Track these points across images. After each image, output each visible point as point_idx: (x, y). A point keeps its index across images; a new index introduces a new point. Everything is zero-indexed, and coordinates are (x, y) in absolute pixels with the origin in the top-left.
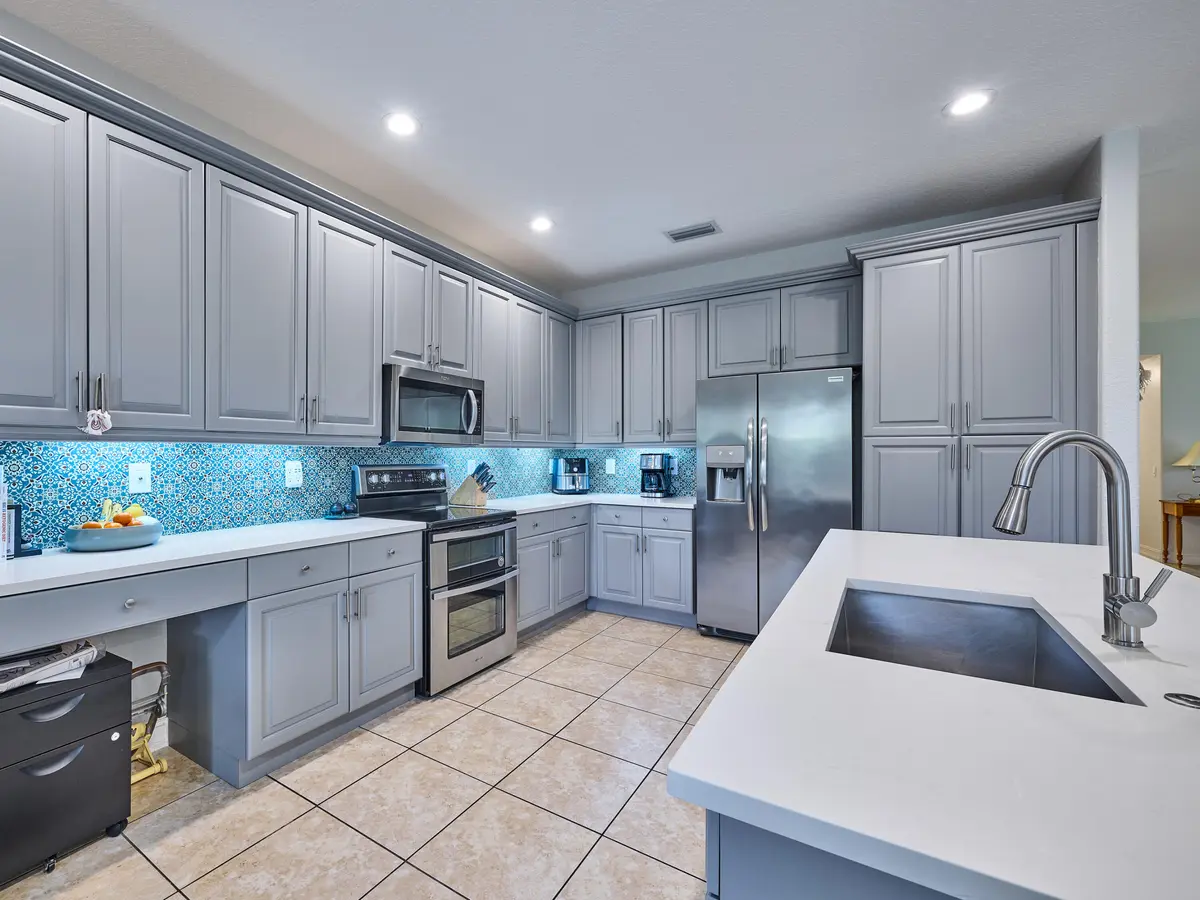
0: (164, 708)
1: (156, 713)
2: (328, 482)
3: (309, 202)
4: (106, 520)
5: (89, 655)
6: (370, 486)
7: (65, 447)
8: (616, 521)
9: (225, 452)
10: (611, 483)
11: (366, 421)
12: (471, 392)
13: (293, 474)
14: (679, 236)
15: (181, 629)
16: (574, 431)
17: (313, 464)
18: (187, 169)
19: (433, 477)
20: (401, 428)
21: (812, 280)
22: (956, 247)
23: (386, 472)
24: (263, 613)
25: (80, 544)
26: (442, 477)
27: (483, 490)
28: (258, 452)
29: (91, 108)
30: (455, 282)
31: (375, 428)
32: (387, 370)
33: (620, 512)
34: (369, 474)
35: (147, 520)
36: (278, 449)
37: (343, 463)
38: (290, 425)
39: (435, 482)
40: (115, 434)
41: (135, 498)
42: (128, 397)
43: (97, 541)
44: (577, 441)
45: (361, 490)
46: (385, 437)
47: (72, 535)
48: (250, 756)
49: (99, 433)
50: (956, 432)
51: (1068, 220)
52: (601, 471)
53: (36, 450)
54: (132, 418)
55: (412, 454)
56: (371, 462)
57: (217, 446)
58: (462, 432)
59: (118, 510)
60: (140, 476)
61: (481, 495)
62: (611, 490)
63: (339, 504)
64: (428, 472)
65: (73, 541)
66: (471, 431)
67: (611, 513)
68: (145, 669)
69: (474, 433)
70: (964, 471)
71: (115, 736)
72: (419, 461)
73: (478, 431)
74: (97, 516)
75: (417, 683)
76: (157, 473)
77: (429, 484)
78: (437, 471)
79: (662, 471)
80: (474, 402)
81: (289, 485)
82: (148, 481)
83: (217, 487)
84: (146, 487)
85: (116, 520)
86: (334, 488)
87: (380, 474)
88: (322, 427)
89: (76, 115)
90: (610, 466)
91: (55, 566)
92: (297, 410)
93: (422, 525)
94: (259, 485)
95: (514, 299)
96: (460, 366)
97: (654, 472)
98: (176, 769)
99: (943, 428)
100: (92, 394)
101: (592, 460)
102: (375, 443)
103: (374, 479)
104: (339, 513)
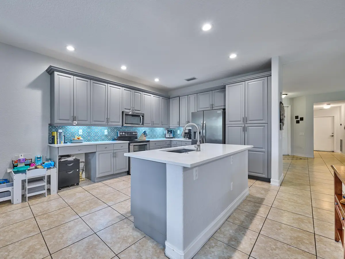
0: (84, 170)
1: (83, 171)
2: (112, 134)
3: (108, 83)
4: (76, 138)
5: (74, 158)
6: (120, 135)
7: (70, 127)
8: (176, 144)
9: (94, 128)
10: (179, 136)
11: (119, 122)
12: (141, 116)
13: (106, 132)
14: (188, 80)
15: (87, 155)
16: (169, 124)
17: (109, 130)
18: (88, 81)
19: (134, 133)
20: (125, 124)
21: (218, 89)
22: (244, 82)
23: (124, 132)
24: (99, 154)
25: (72, 142)
26: (136, 133)
27: (145, 136)
28: (100, 128)
29: (74, 75)
30: (138, 94)
31: (121, 123)
32: (123, 112)
33: (177, 142)
34: (120, 132)
35: (82, 139)
36: (103, 127)
37: (115, 130)
38: (104, 123)
39: (135, 134)
40: (78, 125)
41: (80, 135)
42: (79, 119)
43: (75, 141)
44: (170, 126)
45: (119, 136)
46: (123, 125)
47: (71, 140)
48: (97, 177)
49: (75, 125)
50: (244, 123)
51: (265, 76)
52: (177, 133)
53: (66, 127)
54: (80, 122)
55: (130, 129)
56: (121, 130)
57: (93, 127)
58: (140, 124)
59: (78, 137)
60: (81, 132)
61: (144, 137)
62: (179, 138)
63: (114, 138)
64: (133, 132)
65: (71, 141)
66: (141, 124)
67: (175, 142)
68: (82, 162)
69: (142, 124)
70: (245, 132)
71: (78, 170)
72: (132, 130)
73: (143, 124)
74: (75, 138)
75: (128, 171)
76: (83, 131)
77: (133, 135)
78: (135, 132)
79: (188, 133)
80: (141, 118)
81: (105, 134)
82: (82, 133)
83: (93, 134)
84: (81, 134)
85: (77, 138)
86: (114, 135)
87: (122, 132)
88: (110, 123)
89: (72, 76)
90: (179, 132)
91: (69, 144)
92: (106, 120)
93: (128, 142)
94: (100, 134)
95: (152, 95)
96: (139, 111)
97: (187, 133)
98: (86, 180)
99: (242, 122)
100: (74, 119)
101: (174, 131)
102: (121, 126)
103: (121, 133)
104: (114, 140)
